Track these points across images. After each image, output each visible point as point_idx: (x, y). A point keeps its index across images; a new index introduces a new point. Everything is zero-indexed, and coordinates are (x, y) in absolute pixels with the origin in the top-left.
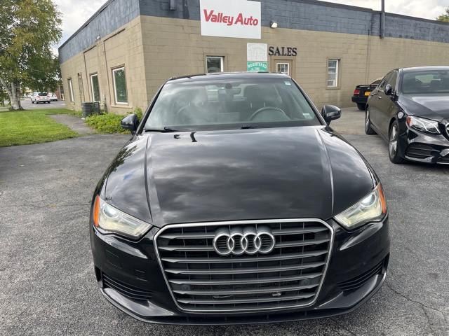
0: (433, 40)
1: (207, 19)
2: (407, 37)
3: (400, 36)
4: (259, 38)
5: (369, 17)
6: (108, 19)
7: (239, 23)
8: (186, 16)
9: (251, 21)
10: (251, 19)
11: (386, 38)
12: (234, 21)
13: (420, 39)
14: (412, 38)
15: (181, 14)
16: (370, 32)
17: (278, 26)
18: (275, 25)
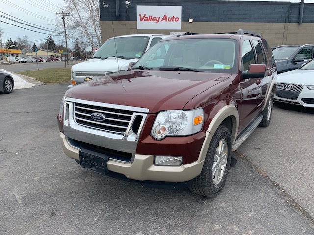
1: (142, 20)
4: (180, 29)
5: (286, 9)
7: (164, 20)
8: (128, 19)
9: (173, 19)
10: (174, 17)
11: (304, 24)
15: (124, 18)
17: (194, 21)
18: (191, 20)
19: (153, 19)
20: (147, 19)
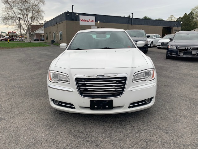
0: (152, 25)
1: (81, 21)
2: (141, 25)
3: (139, 25)
4: (95, 25)
6: (59, 19)
11: (133, 25)
12: (88, 21)
13: (146, 25)
14: (143, 25)
15: (75, 20)
16: (128, 23)
18: (99, 22)
19: (86, 21)
20: (83, 21)
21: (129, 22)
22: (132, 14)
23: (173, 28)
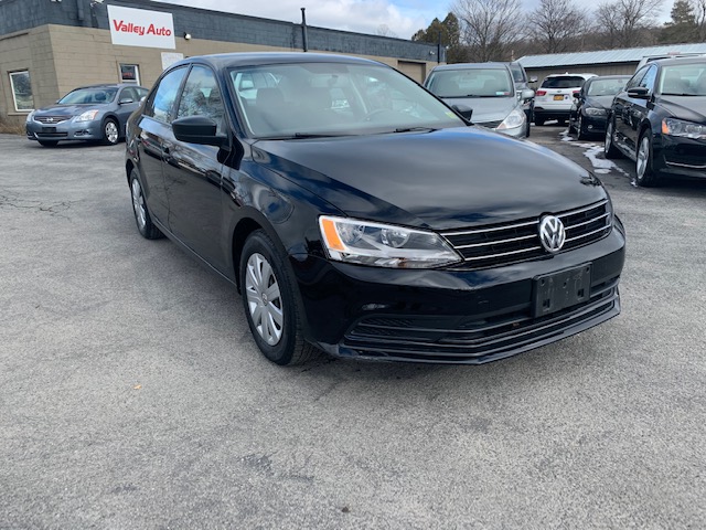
0: (366, 54)
1: (117, 29)
2: (334, 50)
3: (327, 50)
4: (174, 48)
5: (290, 30)
7: (151, 33)
8: (95, 26)
9: (163, 32)
10: (163, 29)
11: (309, 51)
12: (146, 31)
13: (349, 52)
14: (340, 51)
15: (90, 23)
16: (293, 46)
17: (192, 37)
18: (188, 36)
19: (136, 29)
20: (126, 29)
21: (294, 41)
22: (303, 10)
23: (427, 66)
